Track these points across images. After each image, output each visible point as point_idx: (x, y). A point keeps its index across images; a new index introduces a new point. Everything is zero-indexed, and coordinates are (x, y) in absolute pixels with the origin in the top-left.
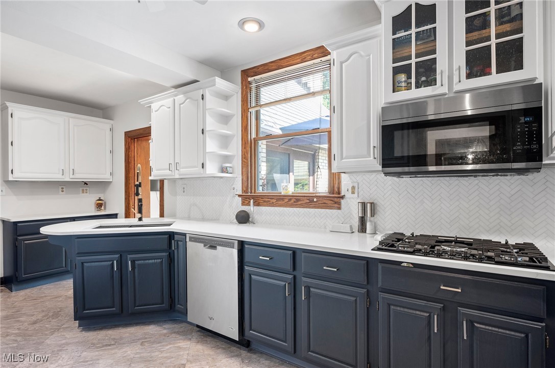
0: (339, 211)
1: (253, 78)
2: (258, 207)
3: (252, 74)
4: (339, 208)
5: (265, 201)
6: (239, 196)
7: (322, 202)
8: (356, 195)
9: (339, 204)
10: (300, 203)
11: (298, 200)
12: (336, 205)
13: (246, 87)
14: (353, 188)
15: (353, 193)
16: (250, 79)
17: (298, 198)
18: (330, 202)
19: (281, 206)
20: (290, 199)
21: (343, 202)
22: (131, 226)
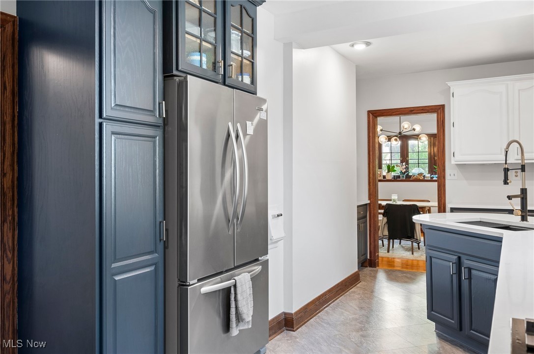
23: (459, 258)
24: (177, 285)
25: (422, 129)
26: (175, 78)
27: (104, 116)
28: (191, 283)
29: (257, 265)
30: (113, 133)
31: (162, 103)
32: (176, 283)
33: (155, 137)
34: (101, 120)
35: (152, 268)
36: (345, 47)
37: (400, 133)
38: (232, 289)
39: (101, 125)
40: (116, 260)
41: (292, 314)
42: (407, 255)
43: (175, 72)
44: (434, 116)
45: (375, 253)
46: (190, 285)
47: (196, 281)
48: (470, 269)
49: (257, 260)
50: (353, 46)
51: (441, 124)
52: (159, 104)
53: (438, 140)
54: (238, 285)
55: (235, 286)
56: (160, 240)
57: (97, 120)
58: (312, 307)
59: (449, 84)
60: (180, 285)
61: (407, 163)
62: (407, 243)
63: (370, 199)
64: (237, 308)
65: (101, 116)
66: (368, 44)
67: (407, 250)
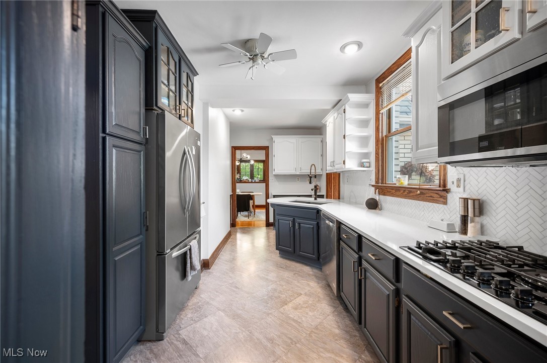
0: (445, 206)
1: (382, 84)
2: (385, 196)
3: (382, 80)
4: (445, 203)
5: (388, 191)
6: (373, 186)
7: (429, 195)
8: (461, 189)
9: (446, 198)
10: (411, 194)
11: (410, 192)
12: (442, 200)
13: (379, 92)
14: (459, 180)
15: (458, 186)
16: (381, 85)
17: (410, 189)
18: (436, 195)
19: (398, 196)
20: (405, 191)
21: (449, 196)
22: (309, 203)
23: (294, 219)
24: (155, 255)
25: (251, 157)
26: (154, 111)
27: (108, 131)
28: (167, 252)
29: (196, 234)
30: (114, 146)
31: (146, 128)
32: (155, 254)
33: (140, 152)
34: (104, 135)
35: (139, 246)
36: (229, 111)
37: (241, 159)
38: (188, 252)
39: (104, 139)
40: (116, 244)
41: (208, 260)
42: (246, 219)
43: (155, 108)
44: (264, 152)
45: (235, 219)
46: (166, 254)
47: (169, 250)
48: (299, 224)
49: (194, 232)
50: (234, 111)
51: (267, 155)
52: (143, 128)
53: (266, 163)
54: (192, 248)
55: (190, 250)
56: (144, 226)
57: (101, 135)
58: (216, 253)
59: (273, 136)
60: (158, 255)
61: (240, 174)
62: (246, 213)
63: (232, 192)
64: (191, 263)
65: (104, 131)
66: (242, 111)
67: (246, 216)
